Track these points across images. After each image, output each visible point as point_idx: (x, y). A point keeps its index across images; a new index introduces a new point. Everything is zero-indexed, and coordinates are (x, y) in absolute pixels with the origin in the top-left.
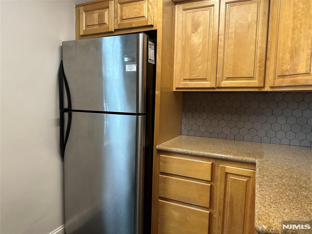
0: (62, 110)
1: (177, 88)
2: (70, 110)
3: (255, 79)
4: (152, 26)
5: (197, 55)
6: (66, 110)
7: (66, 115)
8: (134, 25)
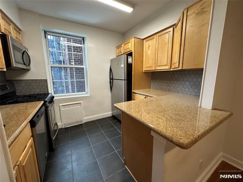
0: (110, 79)
1: (144, 71)
2: (113, 79)
3: (167, 66)
4: (131, 51)
5: (149, 58)
6: (112, 79)
7: (112, 80)
8: (127, 51)
